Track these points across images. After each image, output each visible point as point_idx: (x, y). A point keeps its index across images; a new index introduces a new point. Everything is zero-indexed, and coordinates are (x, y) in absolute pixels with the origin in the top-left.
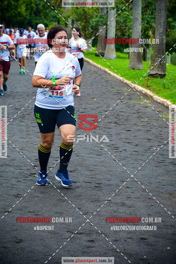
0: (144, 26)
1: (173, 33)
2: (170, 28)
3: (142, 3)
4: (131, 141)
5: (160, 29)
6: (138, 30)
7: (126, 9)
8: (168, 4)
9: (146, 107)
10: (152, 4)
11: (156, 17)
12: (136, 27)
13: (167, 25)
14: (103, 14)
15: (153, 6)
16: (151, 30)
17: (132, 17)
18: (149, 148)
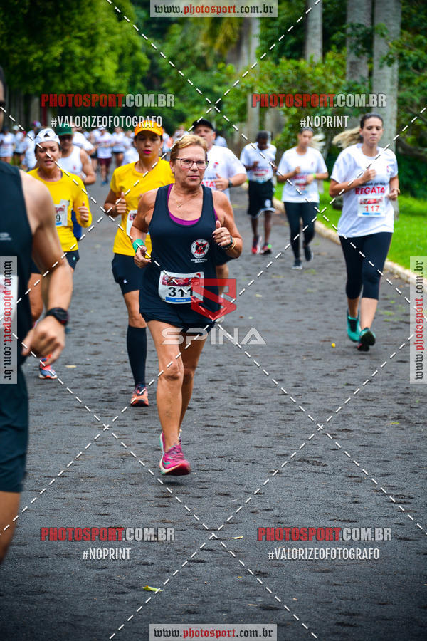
14: (358, 79)
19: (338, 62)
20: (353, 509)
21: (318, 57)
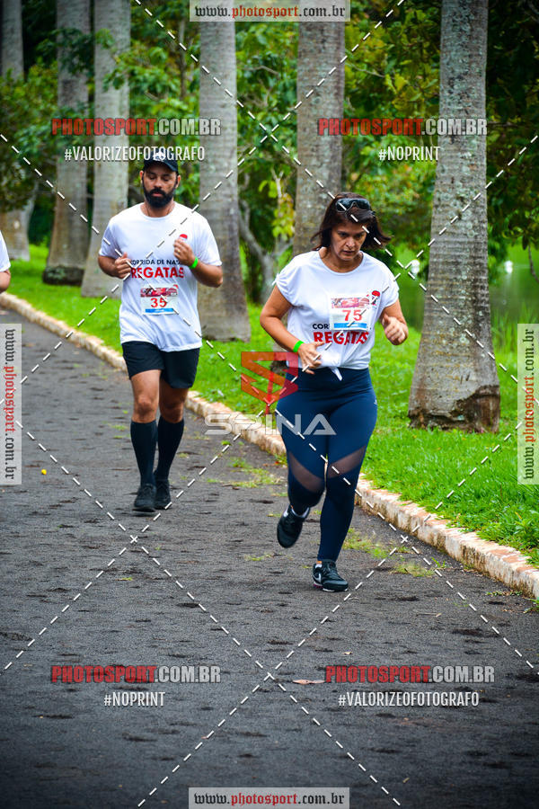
0: (247, 157)
1: (371, 189)
2: (357, 167)
3: (238, 61)
4: (202, 652)
5: (317, 171)
6: (223, 174)
7: (173, 87)
8: (347, 69)
9: (266, 502)
10: (283, 65)
11: (300, 122)
12: (214, 162)
13: (343, 155)
14: (74, 105)
15: (285, 75)
16: (281, 174)
18: (277, 681)
19: (45, 80)
20: (67, 700)
21: (18, 74)
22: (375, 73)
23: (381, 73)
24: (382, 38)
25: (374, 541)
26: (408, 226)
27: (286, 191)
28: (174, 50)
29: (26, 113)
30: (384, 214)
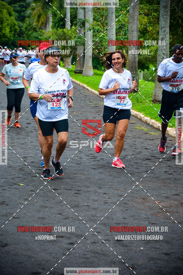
3: (116, 25)
6: (112, 49)
7: (102, 31)
8: (139, 26)
10: (125, 25)
11: (129, 38)
15: (126, 28)
16: (125, 49)
17: (107, 38)
18: (124, 157)
21: (69, 28)
22: (145, 27)
23: (146, 27)
24: (147, 19)
25: (145, 128)
26: (152, 60)
27: (126, 53)
28: (102, 23)
29: (71, 37)
30: (147, 57)
